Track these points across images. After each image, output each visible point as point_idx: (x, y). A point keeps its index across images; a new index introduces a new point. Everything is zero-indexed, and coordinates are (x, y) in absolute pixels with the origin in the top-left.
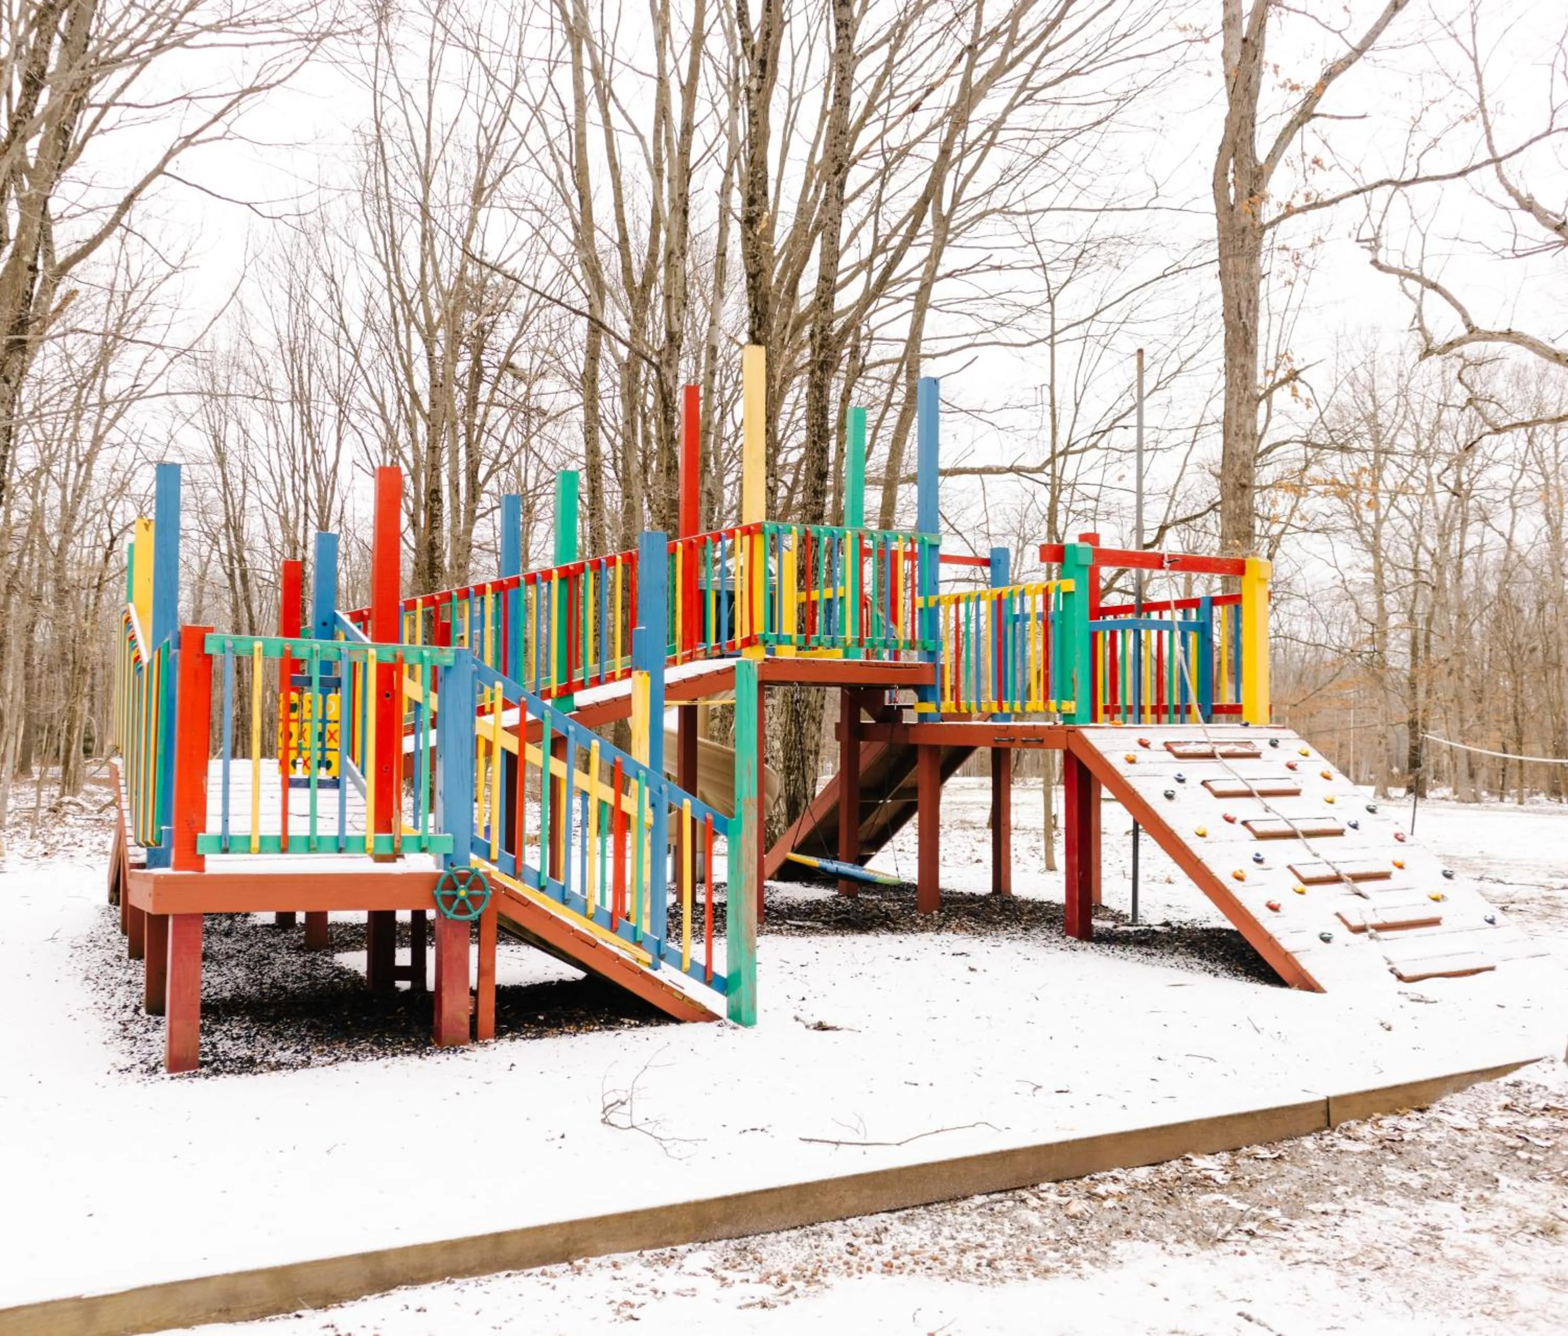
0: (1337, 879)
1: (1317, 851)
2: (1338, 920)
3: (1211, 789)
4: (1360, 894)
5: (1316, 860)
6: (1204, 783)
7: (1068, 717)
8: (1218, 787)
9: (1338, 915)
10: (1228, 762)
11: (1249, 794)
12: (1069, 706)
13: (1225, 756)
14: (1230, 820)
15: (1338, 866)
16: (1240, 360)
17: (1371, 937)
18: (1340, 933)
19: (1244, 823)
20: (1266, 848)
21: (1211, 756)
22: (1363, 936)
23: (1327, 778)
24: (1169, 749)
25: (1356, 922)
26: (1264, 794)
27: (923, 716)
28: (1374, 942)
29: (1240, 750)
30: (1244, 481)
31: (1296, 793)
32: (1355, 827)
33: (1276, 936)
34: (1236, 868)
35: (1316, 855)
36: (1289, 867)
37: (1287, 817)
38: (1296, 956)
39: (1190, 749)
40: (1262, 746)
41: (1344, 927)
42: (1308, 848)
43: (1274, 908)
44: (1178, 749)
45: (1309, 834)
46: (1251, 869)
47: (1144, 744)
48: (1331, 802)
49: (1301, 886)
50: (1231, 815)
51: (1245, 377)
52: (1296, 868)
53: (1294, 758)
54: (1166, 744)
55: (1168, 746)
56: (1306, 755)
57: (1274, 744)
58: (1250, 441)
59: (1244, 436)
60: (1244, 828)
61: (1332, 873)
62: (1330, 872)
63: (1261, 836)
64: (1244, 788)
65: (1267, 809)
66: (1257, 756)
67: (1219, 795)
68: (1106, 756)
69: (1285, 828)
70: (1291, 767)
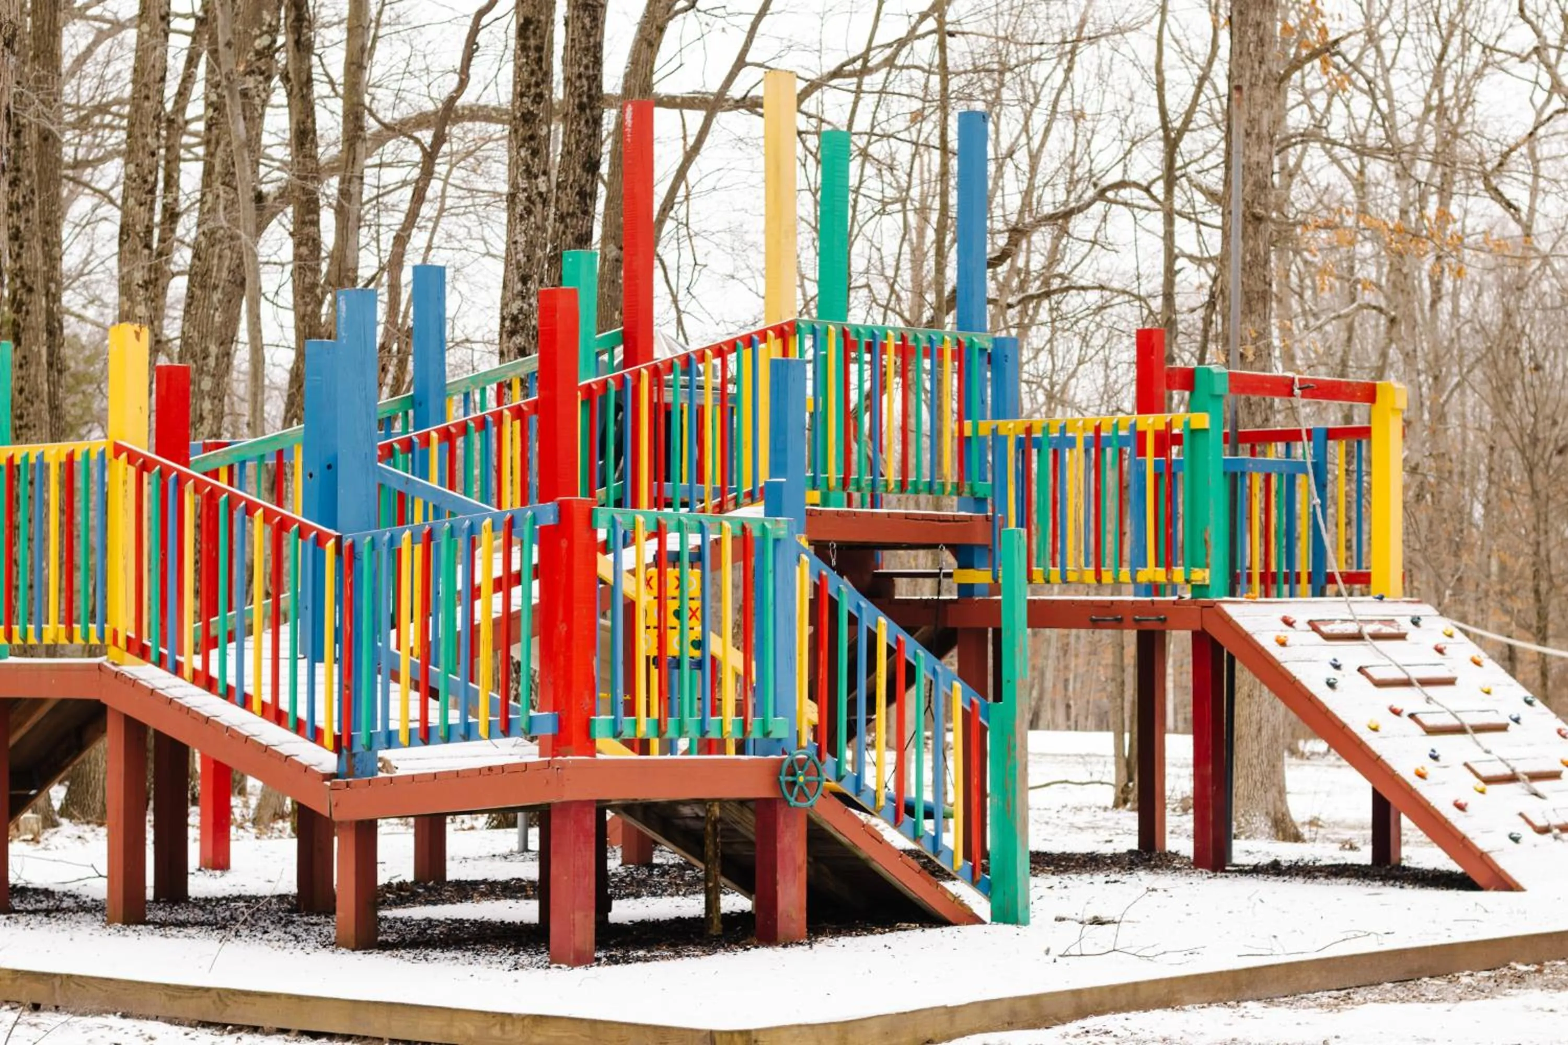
0: (1512, 778)
1: (1487, 747)
2: (1522, 821)
3: (1368, 677)
4: (1536, 794)
5: (1488, 757)
6: (1360, 670)
7: (1200, 589)
8: (1378, 674)
9: (1521, 815)
10: (1379, 644)
11: (1407, 683)
12: (1200, 575)
13: (1376, 637)
14: (1397, 713)
15: (1513, 764)
16: (1254, 15)
17: (1556, 838)
18: (1527, 833)
19: (1412, 716)
20: (1440, 743)
21: (1358, 637)
22: (1548, 837)
23: (1478, 663)
24: (1315, 629)
25: (1540, 822)
26: (1424, 683)
27: (966, 590)
28: (1559, 842)
29: (1386, 630)
30: (1259, 210)
31: (1450, 682)
32: (1517, 721)
33: (1470, 835)
34: (1417, 765)
35: (1488, 752)
36: (1466, 765)
37: (1453, 709)
38: (1492, 855)
39: (1337, 628)
40: (1405, 625)
41: (1529, 829)
42: (1478, 744)
43: (1461, 807)
44: (1325, 629)
45: (1479, 729)
46: (1430, 767)
47: (1288, 622)
48: (1488, 693)
49: (1481, 785)
50: (1398, 706)
51: (1261, 42)
52: (1473, 766)
53: (1442, 640)
54: (1310, 622)
55: (1314, 625)
56: (1450, 636)
57: (1416, 622)
58: (1266, 146)
59: (1259, 137)
60: (1411, 723)
61: (1508, 771)
62: (1505, 771)
63: (1432, 731)
64: (1401, 676)
65: (1429, 699)
66: (1402, 637)
67: (1380, 684)
68: (1256, 637)
69: (1451, 721)
70: (1440, 651)
